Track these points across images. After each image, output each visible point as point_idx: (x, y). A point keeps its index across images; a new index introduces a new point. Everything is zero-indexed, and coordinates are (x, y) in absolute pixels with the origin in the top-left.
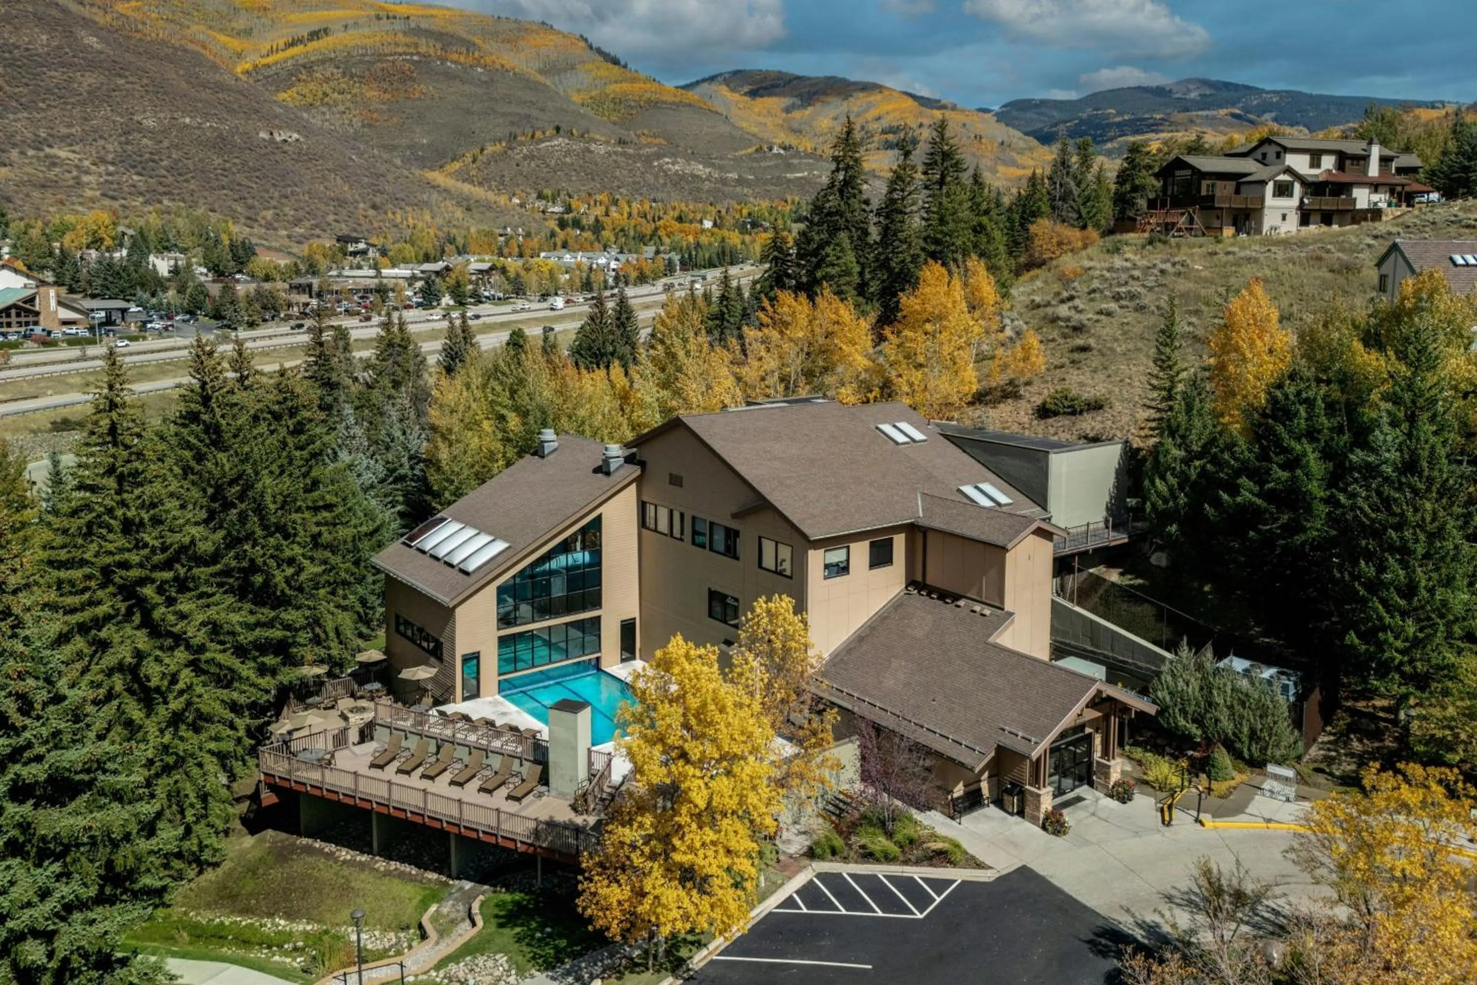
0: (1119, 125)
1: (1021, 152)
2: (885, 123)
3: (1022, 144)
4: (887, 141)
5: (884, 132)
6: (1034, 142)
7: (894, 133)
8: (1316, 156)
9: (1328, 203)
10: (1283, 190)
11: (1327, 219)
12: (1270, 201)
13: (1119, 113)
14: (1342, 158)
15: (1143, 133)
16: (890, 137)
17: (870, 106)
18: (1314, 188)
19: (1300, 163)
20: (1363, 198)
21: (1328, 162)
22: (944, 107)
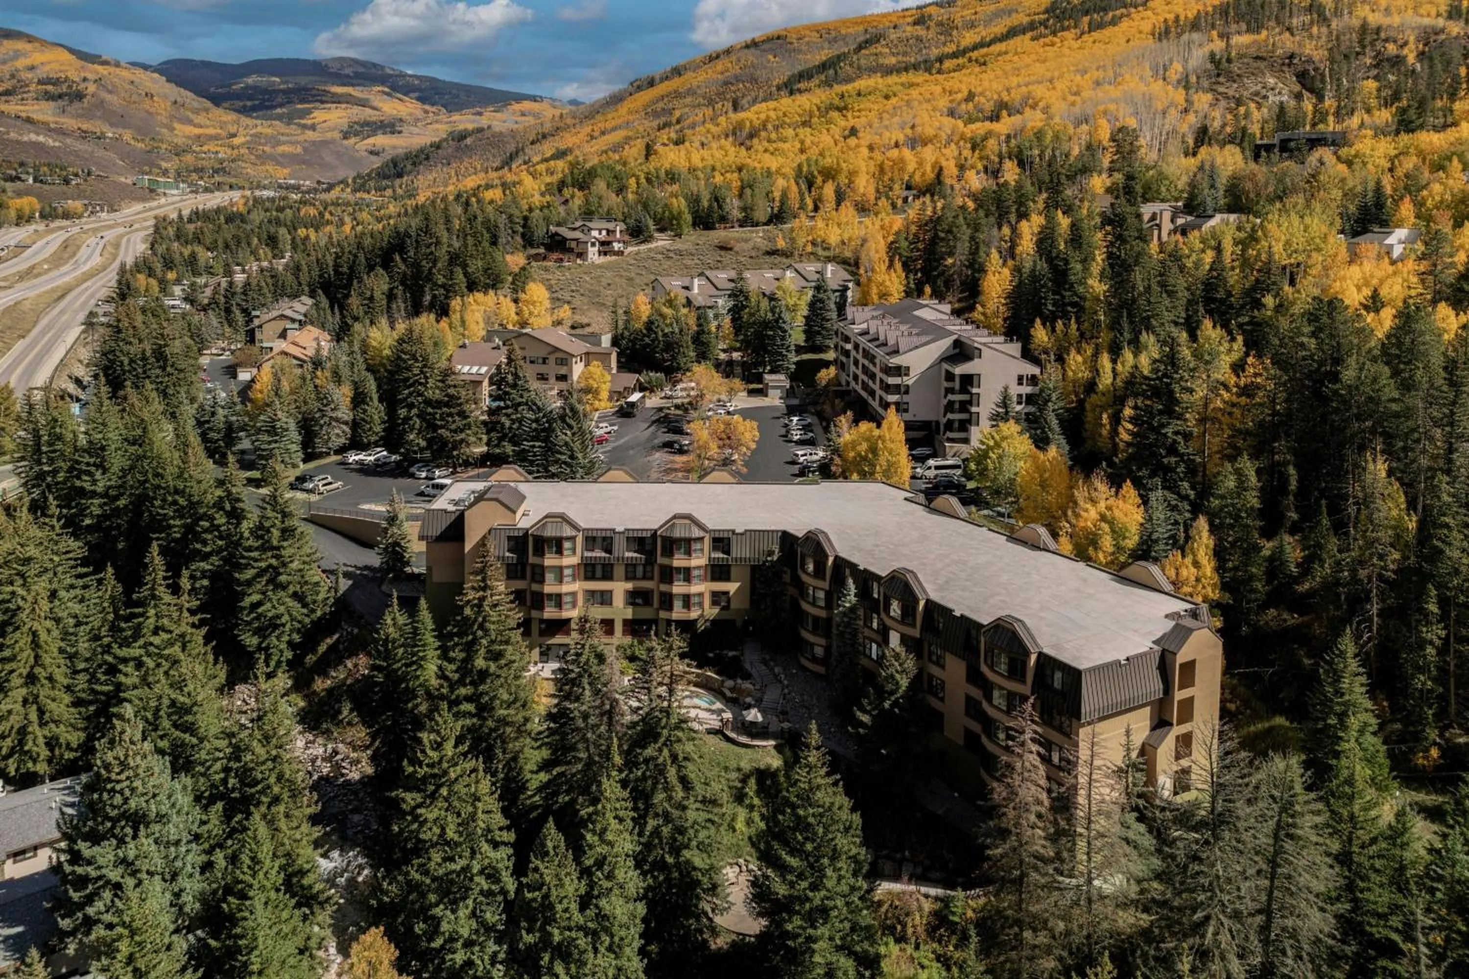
0: (284, 92)
1: (196, 112)
2: (42, 73)
3: (196, 105)
4: (46, 92)
5: (40, 82)
6: (208, 104)
7: (54, 84)
8: (600, 231)
9: (606, 248)
10: (593, 245)
11: (605, 254)
12: (590, 249)
13: (282, 83)
14: (608, 231)
15: (309, 102)
16: (50, 88)
17: (17, 55)
18: (603, 243)
19: (595, 233)
20: (616, 246)
21: (604, 233)
22: (105, 63)
